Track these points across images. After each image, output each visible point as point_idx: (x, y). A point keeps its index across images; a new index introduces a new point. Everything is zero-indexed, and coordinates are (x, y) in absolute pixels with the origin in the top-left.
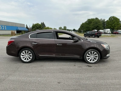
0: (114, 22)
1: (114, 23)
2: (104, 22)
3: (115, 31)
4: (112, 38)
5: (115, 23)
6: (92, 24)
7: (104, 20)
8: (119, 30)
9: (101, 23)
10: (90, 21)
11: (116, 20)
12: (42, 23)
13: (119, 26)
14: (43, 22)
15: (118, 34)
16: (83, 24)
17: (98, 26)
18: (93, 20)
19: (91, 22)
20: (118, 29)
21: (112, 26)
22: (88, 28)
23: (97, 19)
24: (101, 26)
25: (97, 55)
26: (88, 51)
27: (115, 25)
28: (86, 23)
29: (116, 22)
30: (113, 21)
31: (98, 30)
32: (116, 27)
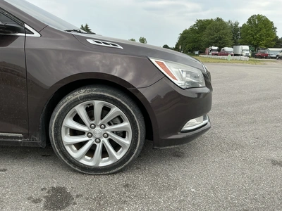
0: (261, 29)
1: (258, 31)
2: (235, 29)
3: (260, 52)
4: (250, 65)
5: (261, 32)
6: (207, 31)
7: (237, 24)
8: (270, 49)
9: (229, 31)
10: (202, 26)
11: (265, 25)
12: (84, 26)
13: (272, 39)
14: (87, 26)
15: (266, 58)
16: (185, 32)
17: (220, 39)
18: (209, 22)
19: (205, 28)
20: (267, 47)
21: (255, 39)
22: (197, 42)
23: (218, 19)
24: (228, 39)
25: (126, 124)
26: (71, 98)
27: (261, 35)
28: (192, 29)
29: (264, 30)
30: (257, 26)
31: (220, 48)
32: (264, 42)
